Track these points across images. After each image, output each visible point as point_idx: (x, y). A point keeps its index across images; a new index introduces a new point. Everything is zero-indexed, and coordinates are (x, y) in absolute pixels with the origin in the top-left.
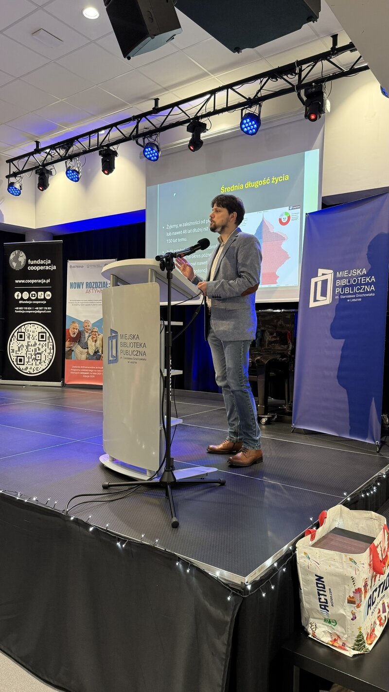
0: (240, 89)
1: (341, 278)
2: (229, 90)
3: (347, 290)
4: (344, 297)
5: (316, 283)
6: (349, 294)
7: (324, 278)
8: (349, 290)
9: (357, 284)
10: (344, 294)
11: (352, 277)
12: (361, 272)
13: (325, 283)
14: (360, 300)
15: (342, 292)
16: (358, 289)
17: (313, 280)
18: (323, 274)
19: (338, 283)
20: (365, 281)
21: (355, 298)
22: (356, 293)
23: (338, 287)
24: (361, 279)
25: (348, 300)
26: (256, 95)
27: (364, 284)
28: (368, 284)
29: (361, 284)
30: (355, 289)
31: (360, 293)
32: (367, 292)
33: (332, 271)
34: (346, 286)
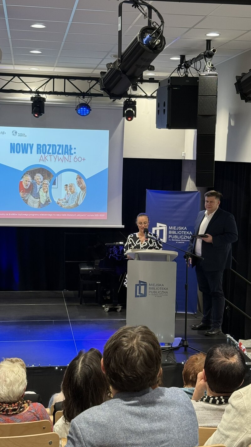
0: (75, 82)
1: (172, 230)
2: (66, 80)
3: (176, 237)
4: (174, 240)
5: (156, 231)
6: (177, 239)
7: (161, 228)
8: (177, 237)
9: (181, 235)
10: (174, 239)
11: (179, 230)
12: (184, 228)
13: (161, 231)
14: (184, 243)
15: (173, 237)
16: (182, 237)
17: (154, 229)
18: (160, 226)
19: (170, 232)
20: (186, 233)
21: (181, 241)
22: (181, 239)
23: (170, 234)
24: (184, 232)
25: (177, 242)
26: (88, 91)
27: (186, 235)
28: (188, 235)
29: (184, 235)
30: (181, 237)
31: (183, 239)
32: (187, 239)
33: (166, 226)
34: (175, 234)
